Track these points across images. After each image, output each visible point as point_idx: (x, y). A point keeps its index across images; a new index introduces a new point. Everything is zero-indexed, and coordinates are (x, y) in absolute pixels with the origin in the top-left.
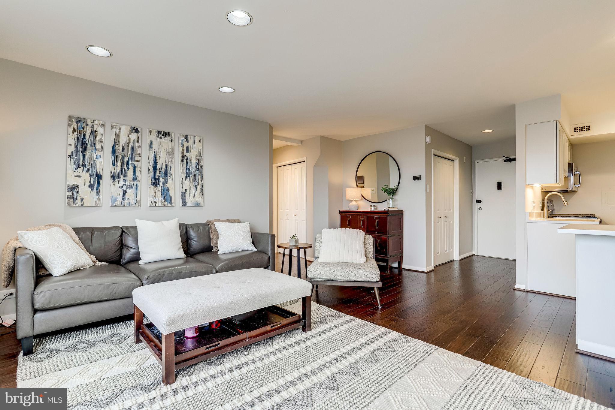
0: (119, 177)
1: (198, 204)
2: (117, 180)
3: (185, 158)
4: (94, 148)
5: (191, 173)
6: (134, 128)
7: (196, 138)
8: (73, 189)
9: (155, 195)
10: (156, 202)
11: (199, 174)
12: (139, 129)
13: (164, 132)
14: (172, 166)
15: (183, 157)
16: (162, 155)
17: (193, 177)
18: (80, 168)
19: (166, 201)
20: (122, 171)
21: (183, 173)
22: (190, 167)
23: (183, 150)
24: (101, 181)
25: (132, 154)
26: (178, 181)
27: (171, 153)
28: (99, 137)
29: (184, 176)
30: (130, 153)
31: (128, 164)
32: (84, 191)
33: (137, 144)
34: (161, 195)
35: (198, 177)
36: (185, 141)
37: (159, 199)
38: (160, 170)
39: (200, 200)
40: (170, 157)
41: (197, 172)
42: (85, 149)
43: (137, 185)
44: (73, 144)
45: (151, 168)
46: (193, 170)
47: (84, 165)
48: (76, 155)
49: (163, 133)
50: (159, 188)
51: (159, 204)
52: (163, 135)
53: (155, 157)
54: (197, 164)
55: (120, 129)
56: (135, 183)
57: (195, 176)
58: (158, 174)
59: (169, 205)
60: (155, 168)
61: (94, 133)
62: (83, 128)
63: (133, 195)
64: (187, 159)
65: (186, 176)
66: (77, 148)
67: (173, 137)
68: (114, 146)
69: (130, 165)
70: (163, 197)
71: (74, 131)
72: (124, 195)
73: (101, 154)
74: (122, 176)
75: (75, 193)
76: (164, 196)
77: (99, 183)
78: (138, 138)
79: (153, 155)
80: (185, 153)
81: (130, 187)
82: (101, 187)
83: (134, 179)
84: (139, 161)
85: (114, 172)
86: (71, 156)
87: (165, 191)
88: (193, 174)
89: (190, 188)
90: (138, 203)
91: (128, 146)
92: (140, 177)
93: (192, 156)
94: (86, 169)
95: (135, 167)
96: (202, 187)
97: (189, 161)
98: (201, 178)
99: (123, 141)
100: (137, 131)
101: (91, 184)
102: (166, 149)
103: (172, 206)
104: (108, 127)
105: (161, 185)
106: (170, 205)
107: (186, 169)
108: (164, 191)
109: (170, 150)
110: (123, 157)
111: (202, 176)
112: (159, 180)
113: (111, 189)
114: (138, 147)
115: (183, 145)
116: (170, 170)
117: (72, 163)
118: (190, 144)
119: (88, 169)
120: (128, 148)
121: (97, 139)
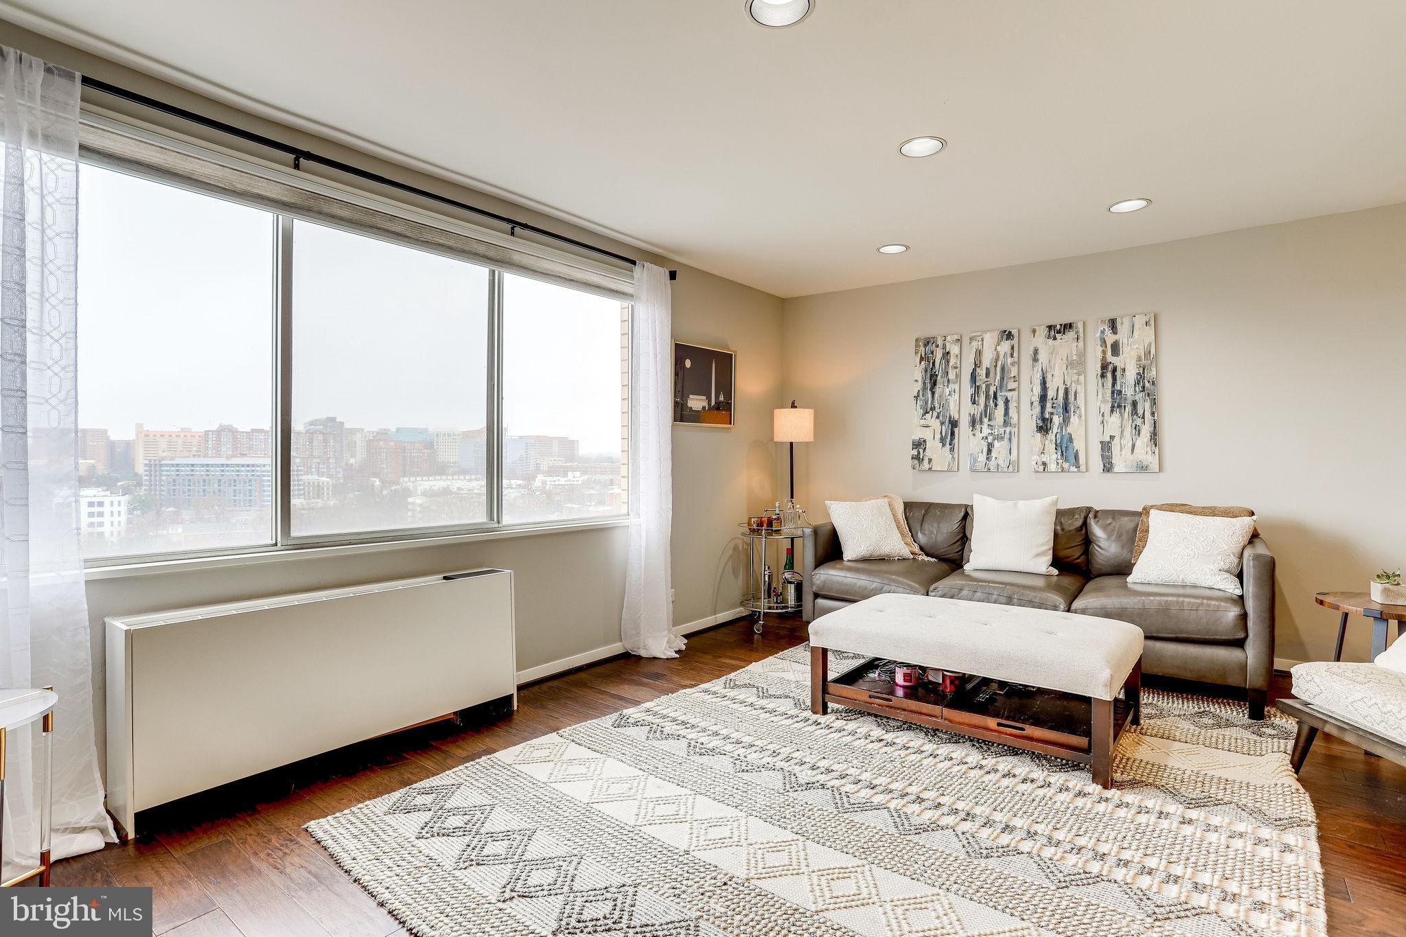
0: (981, 422)
1: (1143, 468)
2: (978, 427)
3: (1110, 368)
4: (946, 380)
5: (1126, 399)
6: (1005, 331)
7: (1135, 319)
8: (919, 444)
9: (1044, 449)
10: (1044, 464)
11: (1147, 397)
12: (1014, 332)
13: (1061, 325)
14: (1079, 390)
15: (1104, 367)
16: (1057, 372)
17: (1129, 408)
18: (929, 413)
19: (1066, 460)
20: (986, 411)
21: (1104, 401)
22: (1121, 386)
23: (1104, 352)
24: (956, 430)
25: (1002, 378)
26: (1094, 420)
27: (1077, 364)
28: (953, 361)
29: (1107, 408)
30: (998, 377)
31: (995, 397)
32: (934, 449)
33: (1010, 360)
34: (1056, 449)
35: (1145, 406)
36: (1108, 332)
37: (1052, 457)
38: (1054, 401)
39: (1152, 460)
40: (1075, 371)
41: (1141, 395)
42: (935, 384)
43: (1010, 432)
44: (920, 380)
45: (1036, 399)
46: (1129, 391)
47: (933, 409)
48: (923, 395)
49: (1058, 327)
50: (1051, 436)
51: (1052, 467)
52: (1059, 332)
53: (1044, 378)
54: (1140, 378)
55: (982, 340)
56: (1008, 429)
57: (1134, 404)
58: (1049, 409)
59: (1073, 469)
60: (1043, 398)
61: (946, 354)
62: (932, 353)
63: (1005, 452)
64: (1115, 370)
65: (1113, 407)
66: (924, 383)
67: (1081, 330)
68: (974, 370)
69: (999, 399)
70: (1059, 453)
71: (922, 359)
72: (989, 451)
73: (956, 386)
75: (921, 451)
76: (1062, 452)
77: (953, 434)
78: (1013, 348)
79: (1039, 375)
80: (1110, 358)
81: (1000, 438)
82: (956, 441)
83: (1006, 423)
84: (1014, 390)
85: (974, 414)
86: (916, 397)
87: (1065, 441)
88: (1129, 401)
89: (1122, 432)
90: (1014, 466)
91: (996, 366)
92: (1016, 418)
93: (1128, 361)
94: (935, 414)
95: (1007, 402)
96: (1155, 427)
97: (1118, 374)
98: (1152, 407)
99: (987, 361)
100: (1009, 336)
101: (942, 436)
102: (1065, 359)
103: (1079, 471)
104: (966, 340)
105: (1055, 429)
106: (1076, 470)
107: (1113, 392)
108: (1060, 443)
109: (1075, 357)
110: (988, 387)
111: (1154, 402)
112: (1051, 419)
113: (970, 442)
114: (1013, 364)
115: (1104, 342)
116: (1075, 399)
117: (918, 407)
118: (1123, 335)
119: (939, 414)
120: (996, 370)
121: (951, 364)
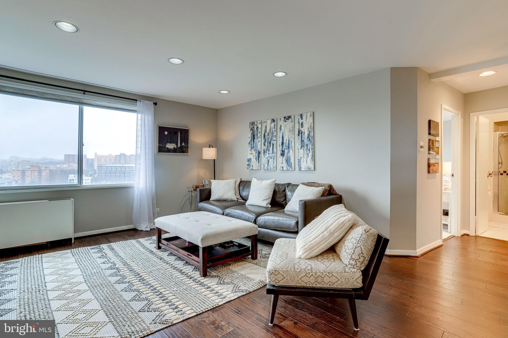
0: (266, 152)
1: (309, 169)
2: (265, 154)
4: (257, 137)
5: (305, 143)
6: (273, 119)
7: (307, 114)
8: (249, 160)
9: (282, 162)
10: (283, 167)
11: (310, 143)
12: (275, 119)
13: (288, 116)
14: (292, 141)
15: (299, 132)
16: (286, 134)
17: (305, 147)
18: (252, 149)
19: (289, 166)
21: (299, 144)
22: (304, 139)
23: (299, 126)
24: (260, 155)
26: (296, 151)
27: (292, 131)
28: (259, 130)
30: (271, 136)
31: (270, 143)
32: (254, 162)
33: (274, 130)
34: (286, 162)
35: (310, 146)
36: (300, 119)
37: (285, 165)
38: (286, 144)
39: (312, 166)
40: (291, 133)
41: (309, 142)
42: (254, 139)
43: (274, 156)
45: (281, 143)
46: (306, 141)
47: (254, 147)
48: (251, 143)
50: (285, 157)
51: (285, 169)
52: (287, 119)
53: (283, 136)
54: (309, 136)
55: (267, 122)
56: (273, 155)
57: (307, 145)
58: (284, 147)
59: (291, 169)
60: (283, 143)
61: (257, 128)
62: (254, 127)
63: (273, 163)
64: (302, 133)
65: (301, 146)
66: (251, 138)
67: (293, 118)
68: (265, 133)
70: (287, 163)
71: (251, 130)
72: (268, 162)
73: (260, 139)
74: (267, 151)
75: (250, 162)
78: (275, 125)
79: (281, 135)
80: (301, 129)
81: (271, 158)
82: (260, 159)
83: (273, 152)
84: (275, 140)
85: (264, 149)
86: (249, 143)
89: (304, 156)
91: (270, 132)
92: (276, 151)
93: (305, 129)
95: (273, 145)
97: (303, 134)
99: (268, 130)
100: (273, 121)
101: (256, 157)
102: (289, 129)
104: (263, 123)
105: (286, 155)
107: (301, 141)
108: (287, 160)
109: (291, 128)
110: (268, 139)
111: (313, 145)
112: (285, 151)
113: (264, 159)
114: (275, 131)
115: (299, 122)
116: (291, 144)
117: (250, 147)
118: (304, 120)
119: (255, 149)
120: (270, 133)
121: (259, 131)
